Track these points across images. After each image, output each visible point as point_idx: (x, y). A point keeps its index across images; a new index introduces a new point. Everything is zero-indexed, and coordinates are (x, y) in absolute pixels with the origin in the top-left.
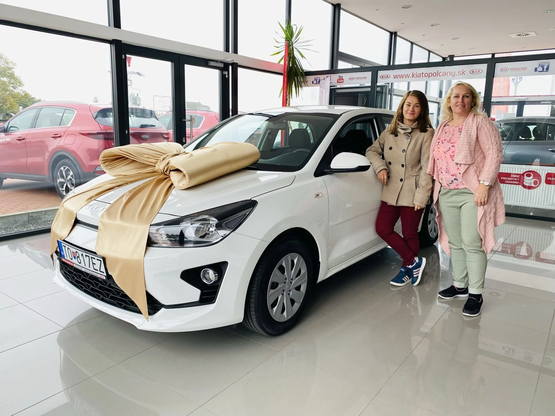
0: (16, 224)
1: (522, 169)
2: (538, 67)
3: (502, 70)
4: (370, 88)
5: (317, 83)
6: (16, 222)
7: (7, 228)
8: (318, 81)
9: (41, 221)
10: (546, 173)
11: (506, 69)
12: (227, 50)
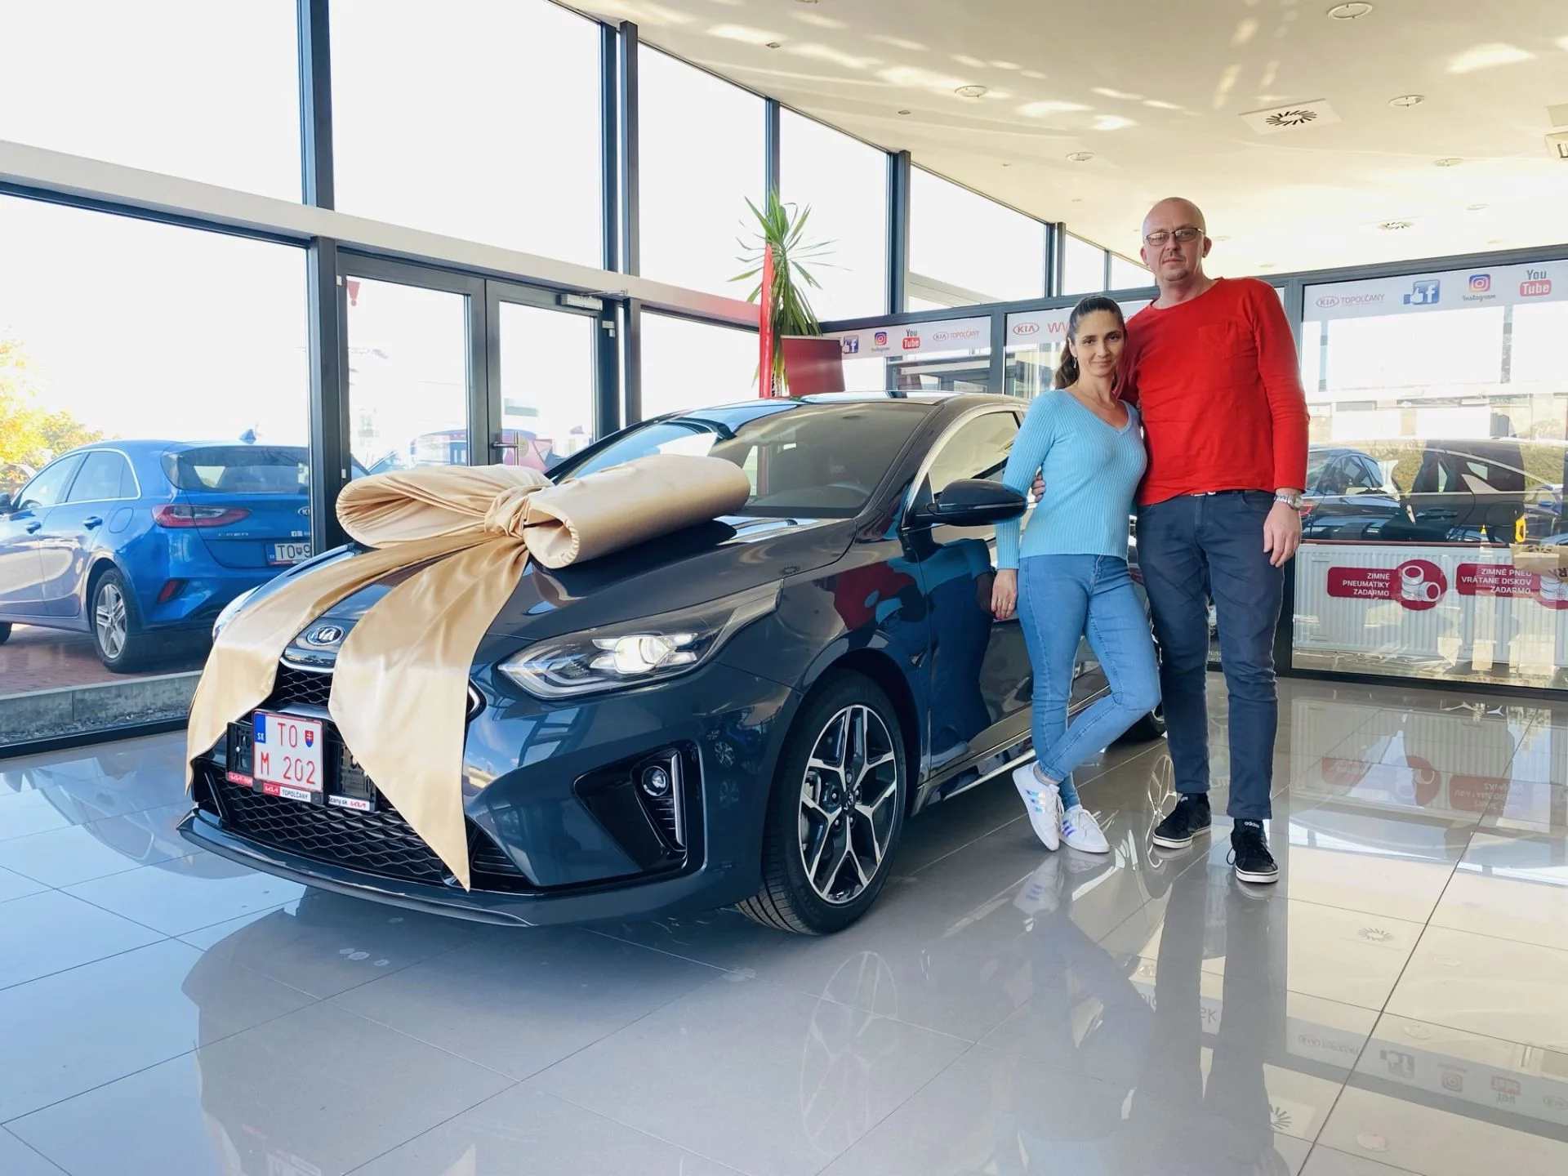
0: (40, 720)
1: (1395, 557)
2: (1411, 293)
3: (1322, 302)
4: (989, 361)
5: (850, 352)
6: (38, 714)
7: (13, 731)
8: (853, 345)
9: (106, 714)
10: (1456, 566)
11: (1333, 300)
12: (611, 265)
